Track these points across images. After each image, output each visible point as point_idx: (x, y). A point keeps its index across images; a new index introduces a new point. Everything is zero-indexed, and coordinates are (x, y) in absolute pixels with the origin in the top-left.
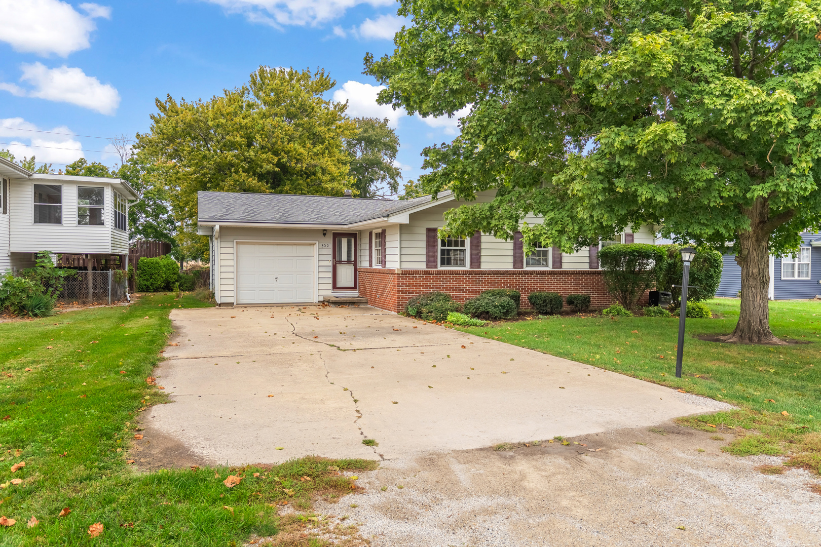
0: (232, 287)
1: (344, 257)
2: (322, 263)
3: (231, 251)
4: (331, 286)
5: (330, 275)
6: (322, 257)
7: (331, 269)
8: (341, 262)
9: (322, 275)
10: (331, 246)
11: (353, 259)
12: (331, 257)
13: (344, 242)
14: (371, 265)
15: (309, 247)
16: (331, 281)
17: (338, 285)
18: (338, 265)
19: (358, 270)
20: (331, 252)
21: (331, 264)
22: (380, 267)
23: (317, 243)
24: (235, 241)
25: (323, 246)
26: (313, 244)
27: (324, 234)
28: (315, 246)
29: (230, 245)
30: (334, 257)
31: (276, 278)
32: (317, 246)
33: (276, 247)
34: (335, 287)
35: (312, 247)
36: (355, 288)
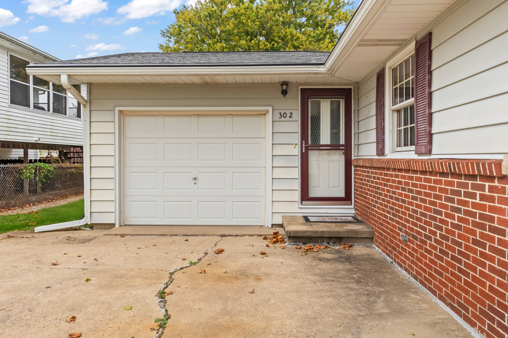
0: (111, 195)
1: (325, 138)
2: (279, 150)
3: (110, 127)
4: (297, 196)
5: (296, 173)
6: (279, 139)
7: (297, 162)
8: (317, 146)
9: (278, 173)
10: (297, 115)
11: (342, 141)
12: (297, 139)
13: (325, 107)
14: (381, 151)
15: (256, 119)
16: (297, 185)
17: (313, 193)
18: (310, 152)
19: (354, 163)
20: (296, 127)
21: (296, 151)
22: (413, 156)
23: (270, 109)
24: (117, 109)
25: (281, 115)
26: (265, 114)
27: (284, 93)
28: (267, 116)
29: (108, 116)
30: (304, 137)
31: (195, 179)
32: (269, 116)
33: (194, 119)
34: (305, 196)
35: (262, 118)
36: (347, 198)
